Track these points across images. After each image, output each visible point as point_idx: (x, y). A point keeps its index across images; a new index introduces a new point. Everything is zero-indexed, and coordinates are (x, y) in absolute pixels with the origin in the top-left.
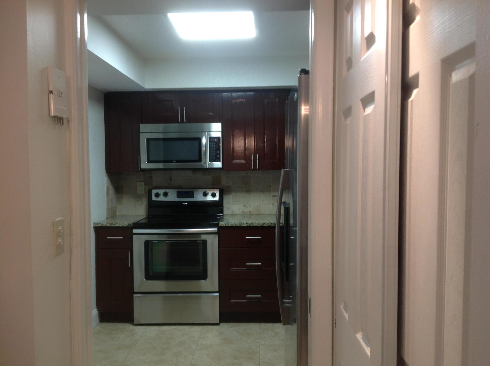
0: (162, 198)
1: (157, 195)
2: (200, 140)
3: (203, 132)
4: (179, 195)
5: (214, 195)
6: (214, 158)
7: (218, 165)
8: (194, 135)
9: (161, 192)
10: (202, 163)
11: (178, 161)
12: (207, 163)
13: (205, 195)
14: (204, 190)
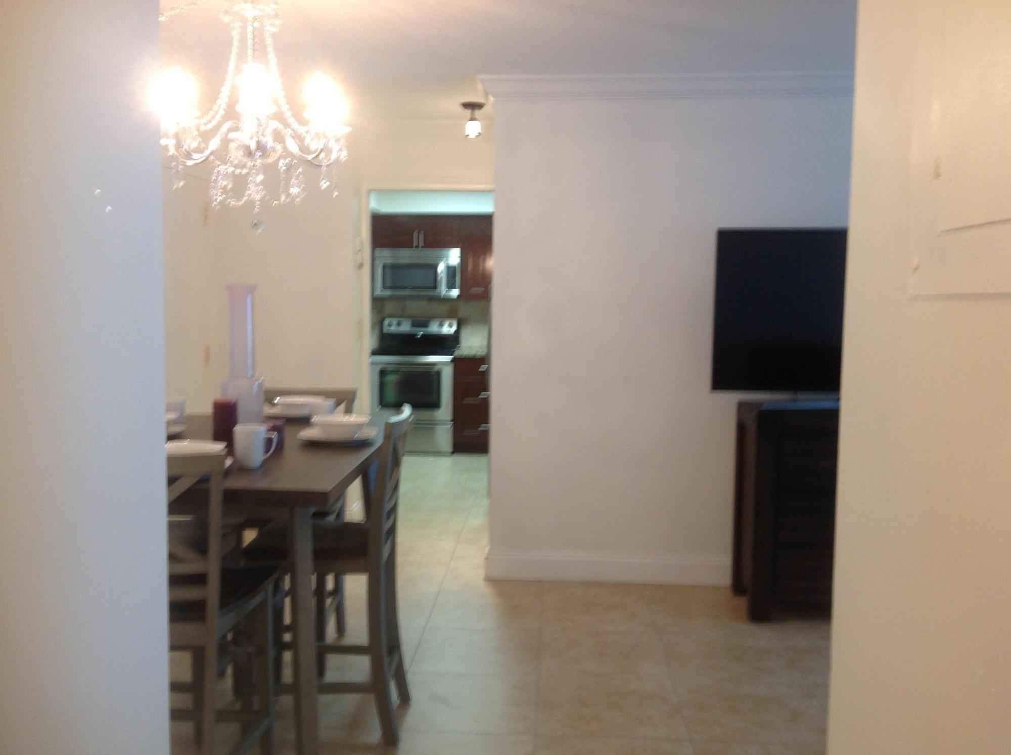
0: (394, 329)
1: (390, 325)
2: (435, 267)
3: (440, 258)
4: (414, 325)
5: (450, 326)
6: (451, 286)
7: (455, 293)
8: (431, 262)
9: (395, 321)
10: (438, 290)
11: (416, 288)
12: (443, 290)
13: (441, 325)
14: (441, 319)
